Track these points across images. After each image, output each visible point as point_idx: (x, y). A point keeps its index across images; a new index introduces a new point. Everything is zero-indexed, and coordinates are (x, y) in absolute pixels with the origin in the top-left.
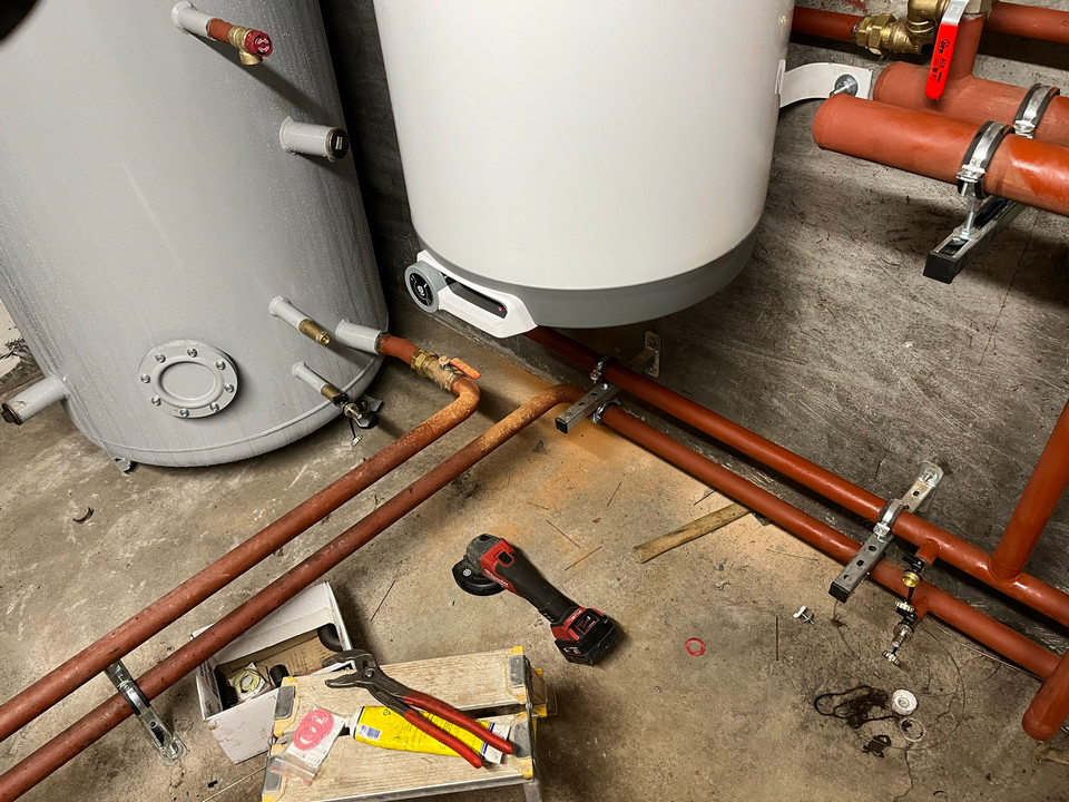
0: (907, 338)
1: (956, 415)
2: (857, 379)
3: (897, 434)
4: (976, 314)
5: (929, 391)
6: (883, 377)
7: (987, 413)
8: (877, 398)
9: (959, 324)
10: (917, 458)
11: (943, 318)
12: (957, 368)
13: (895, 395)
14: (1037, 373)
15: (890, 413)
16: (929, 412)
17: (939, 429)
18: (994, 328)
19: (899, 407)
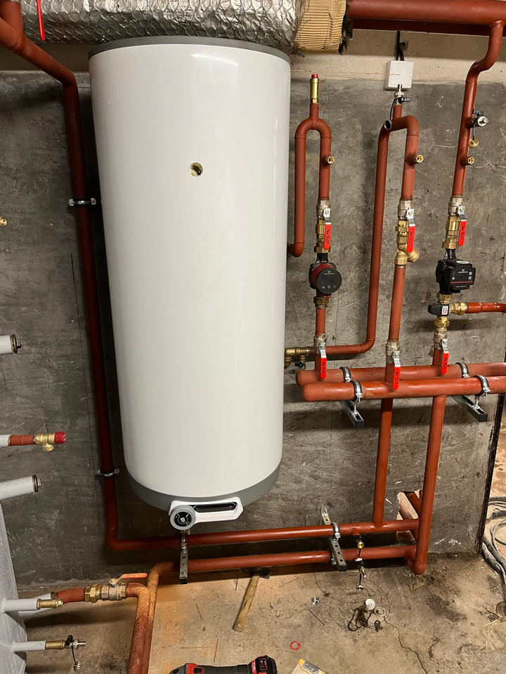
0: (303, 462)
1: (328, 482)
2: (288, 487)
3: (309, 501)
4: (324, 442)
5: (316, 478)
6: (298, 481)
7: (337, 476)
8: (298, 491)
9: (319, 449)
10: (319, 507)
11: (314, 449)
12: (323, 465)
13: (304, 486)
14: (348, 454)
15: (304, 495)
16: (318, 486)
17: (323, 491)
18: (330, 445)
19: (307, 490)
